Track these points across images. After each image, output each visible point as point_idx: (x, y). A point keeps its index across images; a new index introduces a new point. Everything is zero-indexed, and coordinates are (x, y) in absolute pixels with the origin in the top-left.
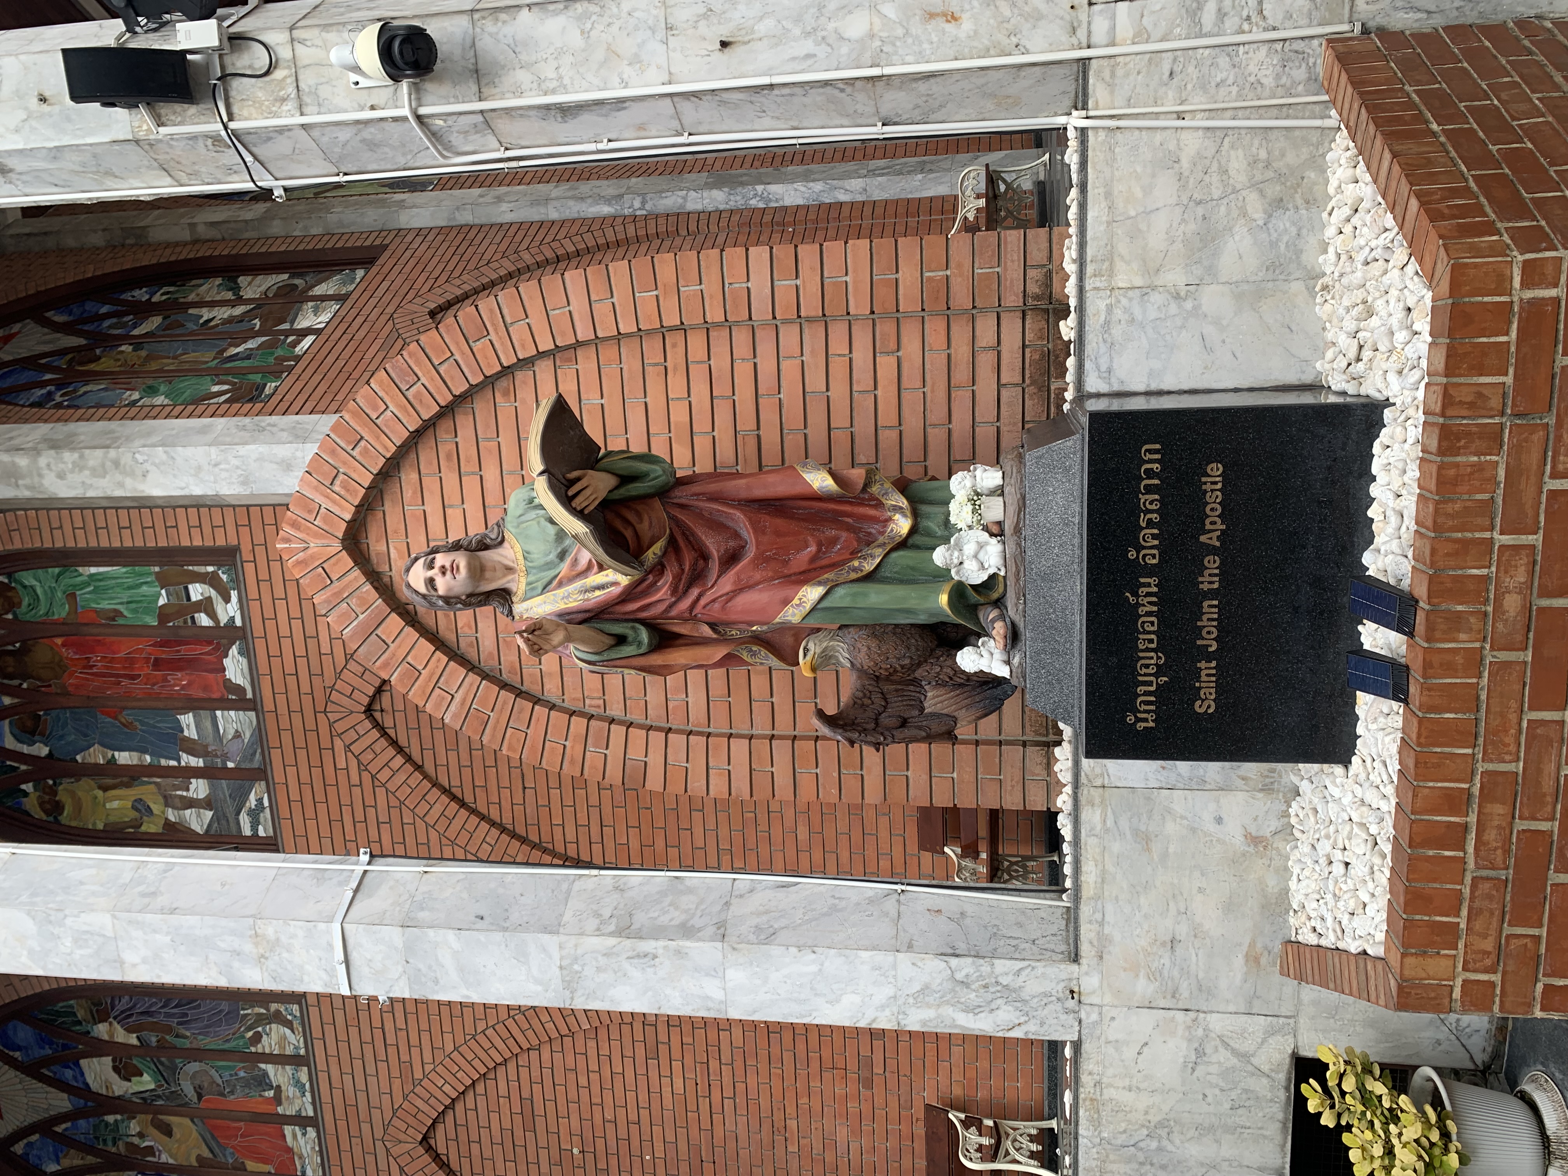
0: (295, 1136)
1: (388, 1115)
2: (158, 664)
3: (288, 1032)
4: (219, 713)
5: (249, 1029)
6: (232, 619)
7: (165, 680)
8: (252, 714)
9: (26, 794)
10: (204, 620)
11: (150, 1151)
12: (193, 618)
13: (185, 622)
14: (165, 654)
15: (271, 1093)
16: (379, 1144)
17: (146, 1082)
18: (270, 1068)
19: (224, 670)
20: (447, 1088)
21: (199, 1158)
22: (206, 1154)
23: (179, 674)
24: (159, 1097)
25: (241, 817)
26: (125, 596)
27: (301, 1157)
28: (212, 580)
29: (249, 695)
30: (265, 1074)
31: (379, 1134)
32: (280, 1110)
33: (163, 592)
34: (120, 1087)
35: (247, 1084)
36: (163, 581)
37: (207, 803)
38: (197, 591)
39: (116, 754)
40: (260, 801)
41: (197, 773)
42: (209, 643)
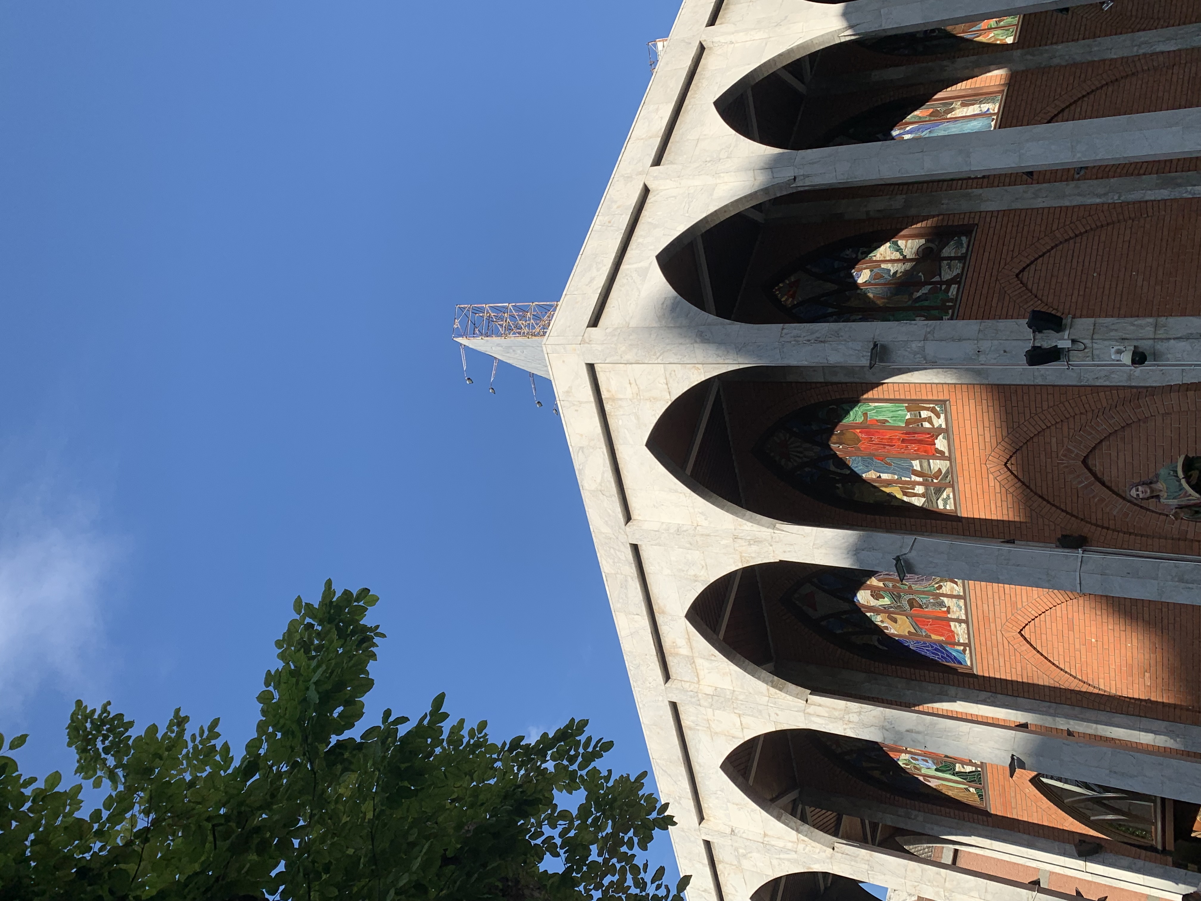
0: (955, 626)
1: (1004, 620)
2: (903, 441)
3: (955, 586)
4: (931, 461)
5: (937, 583)
6: (941, 425)
7: (907, 447)
8: (948, 462)
9: (838, 488)
10: (927, 425)
11: (887, 628)
12: (922, 424)
13: (918, 425)
14: (906, 437)
15: (945, 609)
16: (999, 632)
17: (886, 601)
18: (945, 600)
19: (935, 444)
20: (1033, 612)
21: (909, 632)
22: (913, 631)
23: (913, 445)
24: (892, 607)
25: (939, 501)
26: (891, 414)
27: (958, 635)
28: (933, 410)
29: (947, 454)
30: (943, 602)
31: (999, 628)
32: (949, 616)
33: (909, 414)
34: (873, 602)
35: (934, 604)
36: (908, 409)
37: (923, 495)
38: (924, 414)
39: (881, 475)
40: (948, 496)
41: (919, 484)
42: (929, 434)
